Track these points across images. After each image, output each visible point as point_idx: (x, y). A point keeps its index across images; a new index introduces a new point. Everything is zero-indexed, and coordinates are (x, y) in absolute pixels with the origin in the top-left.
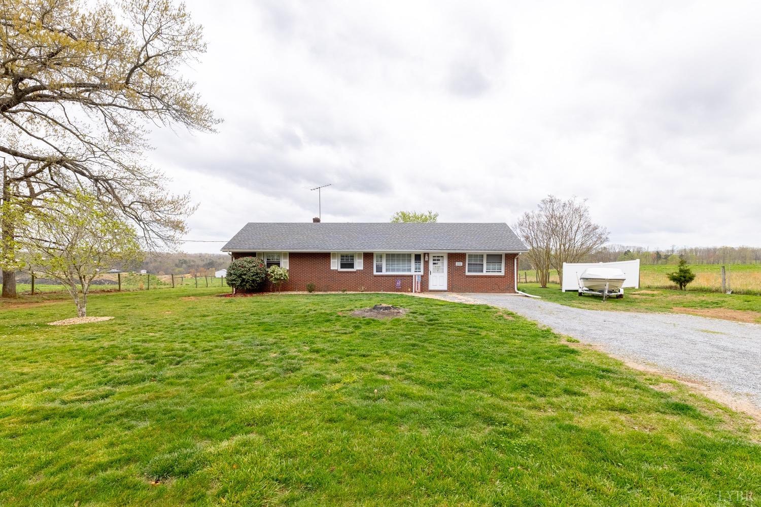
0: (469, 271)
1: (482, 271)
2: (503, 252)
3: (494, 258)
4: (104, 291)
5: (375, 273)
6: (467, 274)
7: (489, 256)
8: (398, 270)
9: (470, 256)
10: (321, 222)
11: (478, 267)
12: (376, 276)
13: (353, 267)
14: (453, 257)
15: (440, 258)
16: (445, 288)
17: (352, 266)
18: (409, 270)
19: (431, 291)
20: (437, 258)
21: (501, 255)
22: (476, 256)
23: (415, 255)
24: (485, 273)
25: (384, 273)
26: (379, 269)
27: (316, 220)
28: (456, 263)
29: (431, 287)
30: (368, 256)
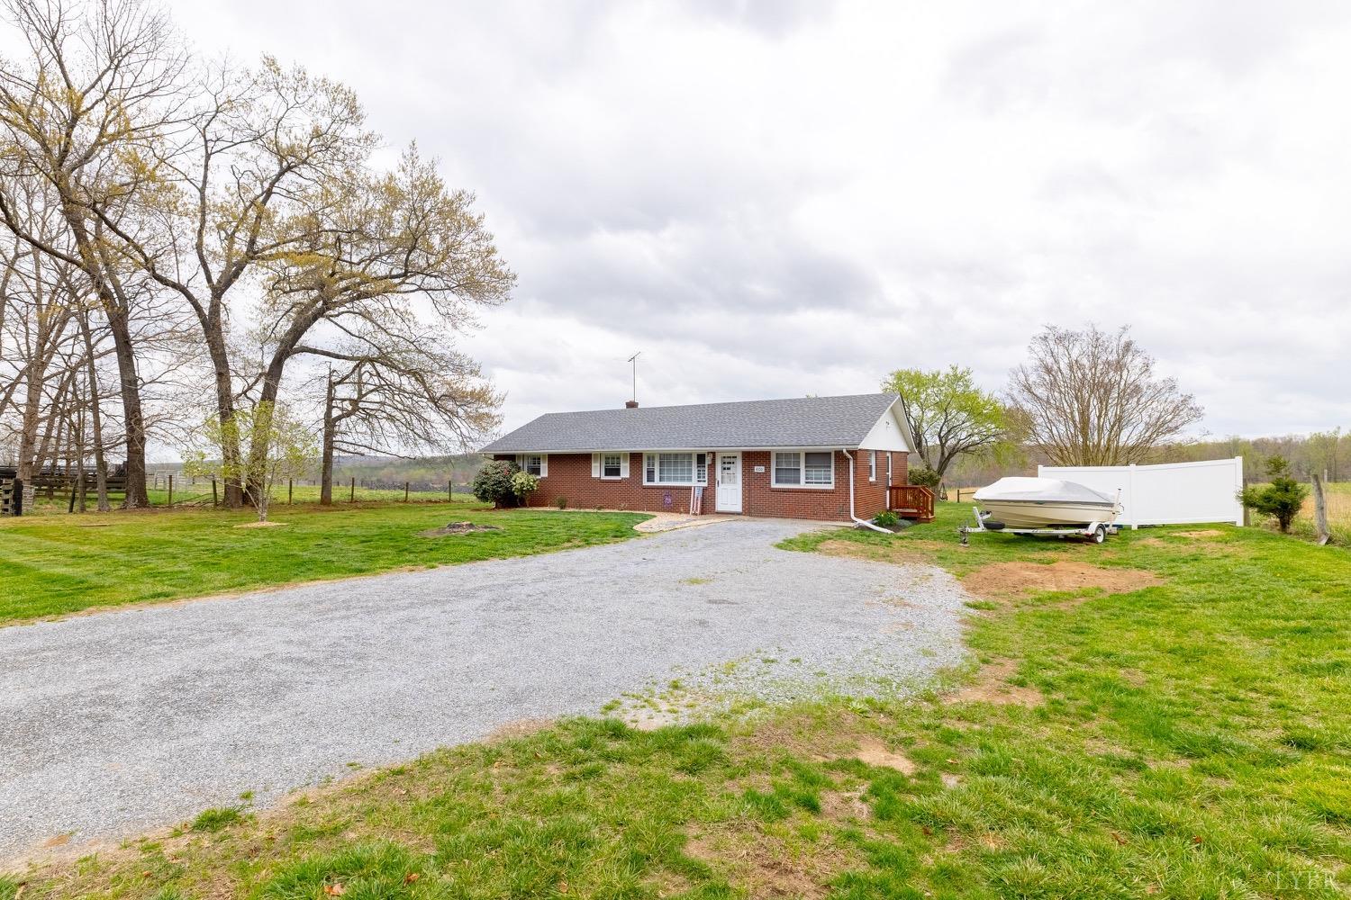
0: (778, 481)
1: (798, 482)
2: (832, 448)
3: (816, 459)
4: (430, 501)
5: (645, 483)
6: (774, 485)
7: (809, 456)
8: (676, 479)
9: (778, 455)
10: (639, 407)
11: (792, 475)
12: (645, 488)
13: (618, 474)
14: (751, 458)
15: (732, 460)
16: (739, 509)
17: (617, 472)
18: (690, 479)
19: (717, 513)
20: (728, 461)
21: (829, 454)
22: (788, 455)
23: (698, 455)
24: (802, 485)
25: (657, 483)
26: (651, 478)
27: (631, 405)
28: (756, 467)
29: (719, 508)
30: (636, 458)
